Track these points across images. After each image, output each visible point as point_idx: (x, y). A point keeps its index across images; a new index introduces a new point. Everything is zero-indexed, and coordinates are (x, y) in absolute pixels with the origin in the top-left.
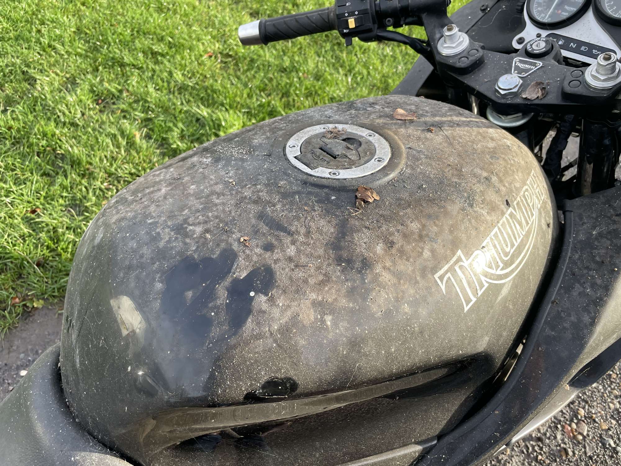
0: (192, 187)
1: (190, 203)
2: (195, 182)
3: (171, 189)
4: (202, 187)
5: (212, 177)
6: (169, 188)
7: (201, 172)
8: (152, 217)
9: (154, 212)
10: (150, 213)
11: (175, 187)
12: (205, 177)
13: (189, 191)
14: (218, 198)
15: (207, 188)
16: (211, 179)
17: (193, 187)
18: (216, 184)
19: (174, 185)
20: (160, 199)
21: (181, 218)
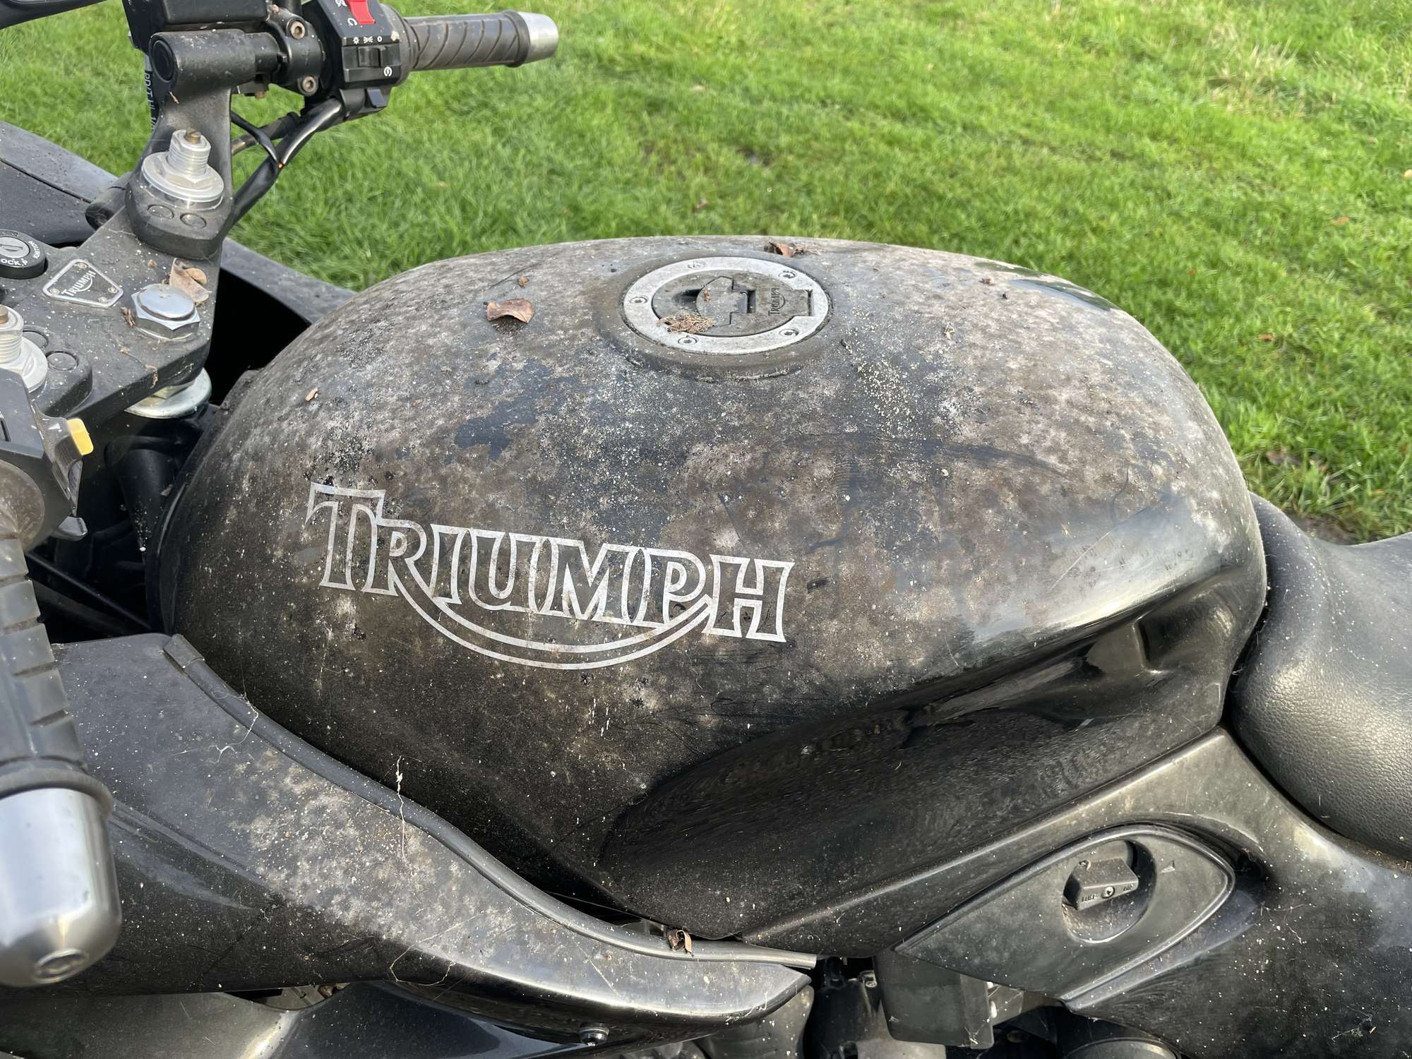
0: (1014, 367)
1: (1034, 344)
2: (1003, 371)
3: (1051, 387)
4: (1000, 354)
5: (970, 361)
6: (1052, 392)
7: (983, 384)
8: (1103, 365)
9: (1096, 370)
10: (1103, 373)
11: (1041, 388)
12: (983, 369)
13: (1023, 362)
14: (988, 326)
15: (993, 350)
16: (975, 358)
17: (1013, 365)
18: (973, 345)
19: (1042, 393)
20: (1078, 384)
21: (1059, 336)
